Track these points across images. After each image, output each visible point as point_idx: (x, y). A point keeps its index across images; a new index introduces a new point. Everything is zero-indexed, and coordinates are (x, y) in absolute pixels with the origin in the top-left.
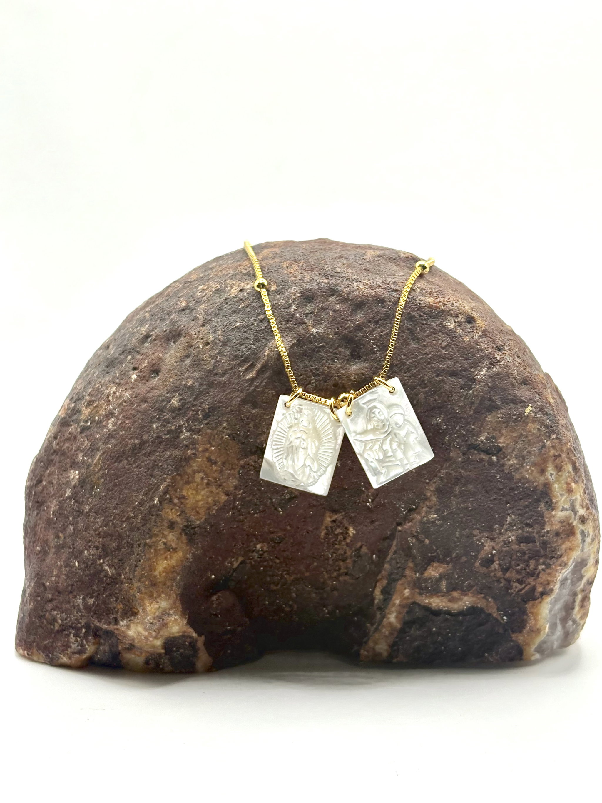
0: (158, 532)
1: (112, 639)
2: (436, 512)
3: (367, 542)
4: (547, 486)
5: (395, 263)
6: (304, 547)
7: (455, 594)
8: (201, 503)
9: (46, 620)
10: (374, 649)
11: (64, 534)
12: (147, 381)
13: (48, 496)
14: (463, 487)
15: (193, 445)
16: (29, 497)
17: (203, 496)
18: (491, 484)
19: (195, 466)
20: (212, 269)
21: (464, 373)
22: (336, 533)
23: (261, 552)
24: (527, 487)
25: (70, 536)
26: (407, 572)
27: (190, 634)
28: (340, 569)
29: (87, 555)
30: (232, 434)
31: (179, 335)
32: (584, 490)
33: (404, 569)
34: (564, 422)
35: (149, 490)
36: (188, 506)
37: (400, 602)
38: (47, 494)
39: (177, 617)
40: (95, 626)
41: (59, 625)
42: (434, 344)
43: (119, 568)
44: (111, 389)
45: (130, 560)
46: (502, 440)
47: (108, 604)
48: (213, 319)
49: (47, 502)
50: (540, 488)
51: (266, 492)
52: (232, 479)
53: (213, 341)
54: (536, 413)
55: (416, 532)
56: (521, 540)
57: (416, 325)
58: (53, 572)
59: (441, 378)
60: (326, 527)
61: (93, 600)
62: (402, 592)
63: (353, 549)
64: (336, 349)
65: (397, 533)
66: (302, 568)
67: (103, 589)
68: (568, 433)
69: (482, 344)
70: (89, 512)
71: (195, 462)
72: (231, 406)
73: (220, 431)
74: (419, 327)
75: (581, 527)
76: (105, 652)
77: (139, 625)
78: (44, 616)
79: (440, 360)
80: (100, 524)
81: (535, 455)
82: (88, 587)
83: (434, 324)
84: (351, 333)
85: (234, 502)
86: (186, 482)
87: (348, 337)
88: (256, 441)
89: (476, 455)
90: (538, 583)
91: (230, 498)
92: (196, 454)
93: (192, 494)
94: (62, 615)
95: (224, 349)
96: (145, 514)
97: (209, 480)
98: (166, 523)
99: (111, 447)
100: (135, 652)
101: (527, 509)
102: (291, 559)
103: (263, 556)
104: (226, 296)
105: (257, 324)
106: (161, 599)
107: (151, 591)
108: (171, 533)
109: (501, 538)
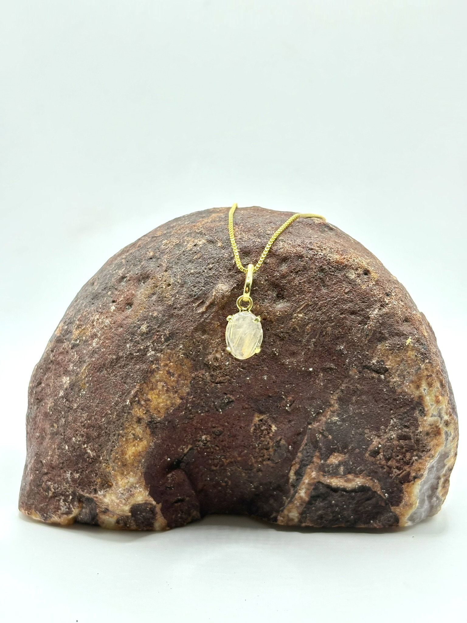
0: (128, 425)
1: (92, 504)
2: (338, 415)
3: (285, 437)
4: (421, 397)
5: (311, 227)
6: (237, 439)
7: (350, 476)
8: (161, 405)
9: (42, 488)
10: (288, 516)
11: (57, 425)
12: (123, 311)
13: (46, 395)
14: (358, 397)
15: (157, 361)
16: (31, 395)
17: (163, 399)
18: (379, 395)
19: (158, 377)
20: (173, 227)
21: (362, 313)
22: (262, 429)
23: (205, 442)
24: (405, 399)
25: (62, 426)
26: (315, 460)
27: (151, 502)
28: (264, 455)
29: (74, 441)
30: (186, 354)
31: (148, 277)
32: (448, 401)
33: (312, 457)
34: (435, 351)
35: (123, 394)
36: (152, 406)
37: (308, 481)
38: (45, 393)
39: (141, 490)
40: (79, 494)
41: (52, 493)
42: (339, 290)
43: (99, 451)
44: (95, 316)
45: (107, 446)
46: (388, 363)
47: (90, 478)
48: (174, 266)
49: (45, 399)
50: (416, 399)
51: (210, 397)
52: (186, 387)
53: (173, 283)
54: (414, 344)
55: (322, 430)
56: (401, 437)
57: (326, 275)
58: (48, 452)
59: (344, 315)
60: (255, 424)
61: (78, 475)
62: (310, 474)
63: (275, 441)
64: (266, 292)
65: (308, 430)
66: (236, 454)
67: (86, 467)
68: (438, 359)
69: (375, 291)
70: (77, 409)
71: (158, 374)
72: (186, 333)
73: (177, 351)
74: (328, 277)
75: (445, 429)
76: (86, 513)
77: (112, 495)
78: (41, 485)
79: (344, 302)
80: (85, 418)
81: (412, 375)
82: (75, 465)
83: (339, 275)
84: (277, 280)
85: (187, 405)
86: (151, 388)
87: (275, 283)
88: (204, 359)
89: (368, 373)
90: (412, 470)
91: (184, 401)
92: (159, 368)
93: (155, 398)
94: (54, 485)
95: (181, 289)
96: (119, 412)
97: (168, 387)
98: (135, 419)
99: (95, 360)
100: (109, 514)
101: (406, 415)
102: (228, 447)
103: (207, 445)
104: (184, 248)
105: (207, 272)
106: (130, 476)
107: (122, 470)
108: (139, 427)
109: (385, 436)
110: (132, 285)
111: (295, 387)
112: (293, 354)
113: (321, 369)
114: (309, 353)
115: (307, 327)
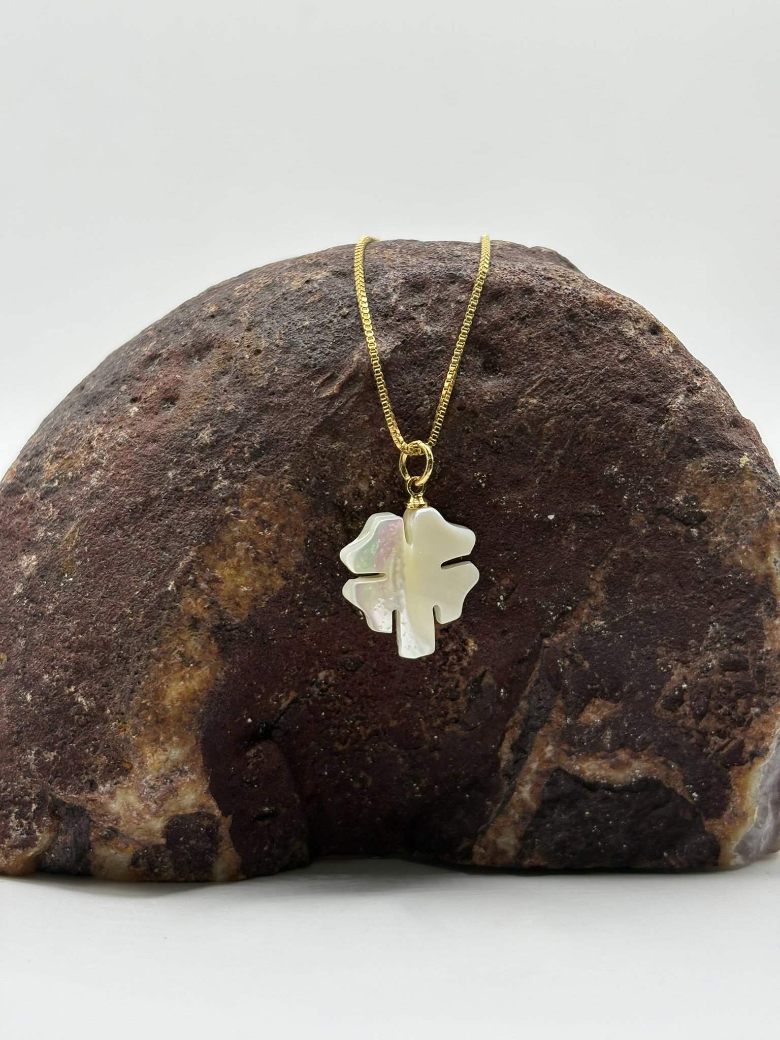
0: (171, 635)
1: (81, 821)
2: (605, 616)
3: (493, 667)
4: (768, 577)
6: (392, 677)
7: (623, 755)
8: (244, 589)
10: (495, 843)
11: (8, 654)
12: (157, 414)
14: (645, 577)
15: (234, 498)
17: (247, 578)
18: (688, 573)
19: (236, 531)
21: (652, 400)
22: (447, 649)
23: (324, 686)
24: (740, 580)
25: (18, 655)
26: (555, 715)
27: (210, 811)
28: (446, 714)
29: (47, 681)
30: (297, 481)
31: (209, 347)
33: (549, 710)
35: (159, 571)
36: (222, 593)
37: (538, 767)
39: (194, 777)
40: (54, 798)
42: (607, 355)
43: (102, 697)
44: (94, 431)
45: (122, 683)
46: (707, 502)
47: (79, 758)
48: (265, 320)
50: (760, 581)
52: (296, 553)
53: (266, 348)
54: (754, 467)
55: (571, 649)
56: (726, 667)
57: (580, 326)
59: (619, 403)
61: (54, 754)
62: (543, 750)
63: (471, 678)
65: (542, 651)
66: (387, 712)
67: (71, 734)
69: (674, 363)
70: (54, 614)
71: (236, 524)
72: (298, 439)
73: (278, 478)
74: (584, 330)
76: (65, 847)
77: (130, 791)
79: (617, 377)
80: (72, 630)
81: (753, 530)
82: (47, 734)
83: (606, 329)
84: (483, 333)
85: (294, 595)
86: (220, 556)
87: (479, 340)
88: (334, 494)
89: (668, 524)
90: (748, 738)
91: (289, 584)
92: (239, 513)
93: (230, 574)
95: (285, 357)
96: (151, 608)
97: (258, 553)
98: (186, 621)
99: (96, 512)
100: (117, 844)
101: (739, 615)
102: (370, 697)
103: (327, 693)
104: (284, 290)
105: (338, 321)
106: (172, 744)
107: (155, 732)
108: (194, 637)
109: (696, 661)
110: (175, 366)
111: (518, 557)
112: (517, 483)
113: (573, 515)
114: (550, 480)
115: (548, 425)
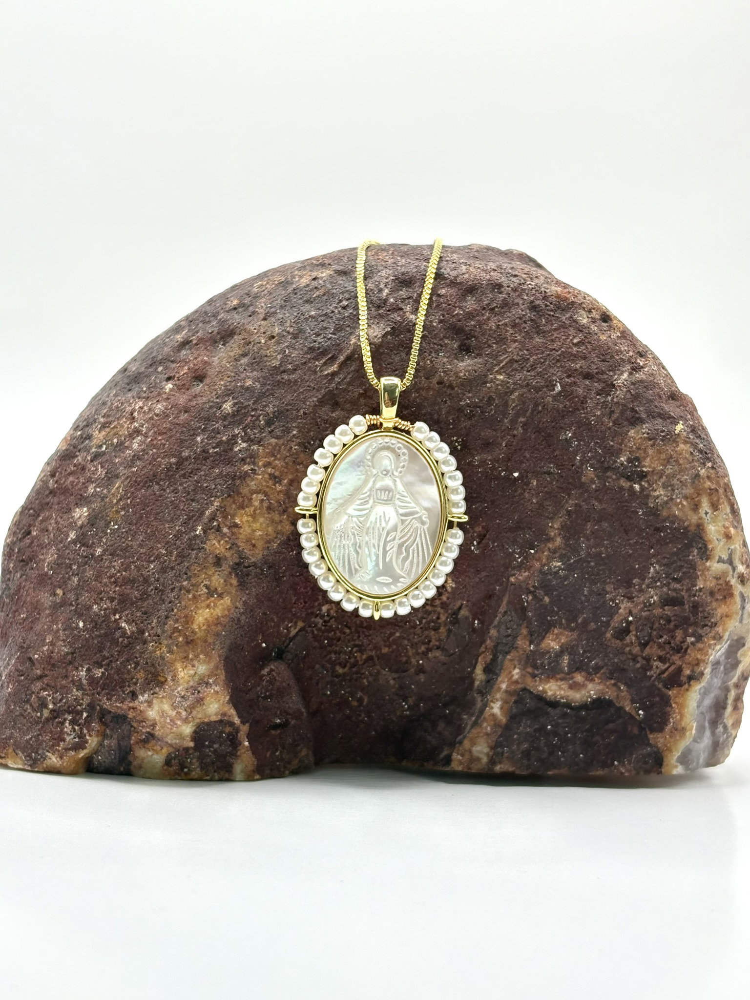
0: (198, 571)
1: (123, 727)
2: (561, 558)
3: (468, 601)
4: (700, 527)
7: (579, 678)
8: (259, 533)
9: (31, 705)
10: (470, 751)
11: (63, 589)
12: (188, 389)
13: (39, 549)
14: (595, 525)
15: (251, 458)
16: (10, 557)
17: (261, 524)
18: (632, 522)
19: (253, 485)
21: (601, 376)
23: (326, 618)
24: (675, 529)
25: (72, 590)
26: (520, 642)
27: (231, 719)
28: (430, 641)
29: (96, 610)
30: (303, 444)
31: (231, 334)
32: (744, 541)
33: (515, 638)
35: (189, 519)
36: (241, 537)
37: (507, 687)
38: (38, 546)
39: (217, 689)
40: (101, 707)
41: (48, 711)
42: (563, 340)
43: (142, 623)
44: (135, 405)
45: (158, 611)
46: (647, 462)
47: (123, 673)
48: (278, 311)
49: (37, 557)
50: (692, 528)
53: (279, 334)
54: (688, 433)
55: (534, 586)
56: (667, 601)
57: (541, 315)
58: (45, 639)
59: (573, 379)
61: (102, 670)
62: (510, 672)
63: (450, 611)
64: (441, 340)
65: (509, 587)
67: (116, 653)
69: (621, 346)
71: (253, 480)
72: (305, 408)
73: (288, 441)
74: (544, 318)
75: (740, 588)
76: (110, 749)
77: (164, 700)
78: (28, 701)
79: (572, 358)
80: (117, 568)
81: (686, 486)
82: (95, 654)
83: (563, 318)
84: (460, 321)
86: (240, 506)
87: (455, 327)
89: (614, 480)
90: (686, 663)
92: (255, 470)
93: (248, 521)
94: (55, 696)
95: (294, 341)
96: (183, 549)
97: (271, 503)
98: (211, 560)
99: (137, 470)
100: (153, 746)
101: (675, 558)
102: (365, 627)
103: (329, 624)
104: (294, 286)
105: (339, 311)
106: (199, 661)
107: (185, 651)
108: (217, 573)
109: (640, 597)
110: (203, 350)
111: (488, 508)
112: (487, 445)
113: (534, 473)
114: (514, 443)
115: (513, 397)
